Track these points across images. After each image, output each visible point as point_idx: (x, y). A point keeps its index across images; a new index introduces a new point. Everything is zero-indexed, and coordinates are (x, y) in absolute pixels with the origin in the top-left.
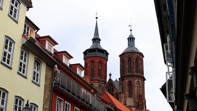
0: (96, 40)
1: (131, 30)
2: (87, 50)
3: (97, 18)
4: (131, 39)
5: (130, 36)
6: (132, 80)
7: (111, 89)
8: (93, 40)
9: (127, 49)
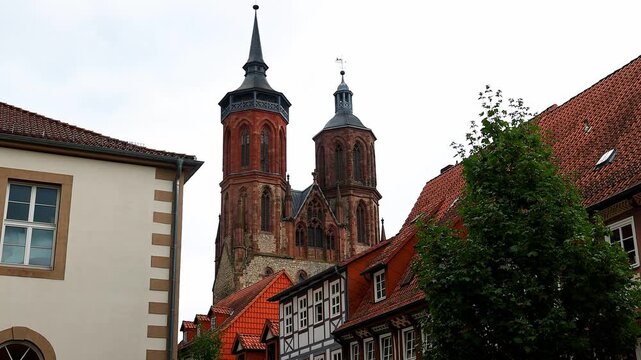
0: (256, 66)
1: (342, 73)
2: (229, 94)
3: (256, 7)
4: (343, 96)
5: (340, 87)
6: (366, 200)
7: (315, 211)
8: (245, 67)
9: (332, 121)
